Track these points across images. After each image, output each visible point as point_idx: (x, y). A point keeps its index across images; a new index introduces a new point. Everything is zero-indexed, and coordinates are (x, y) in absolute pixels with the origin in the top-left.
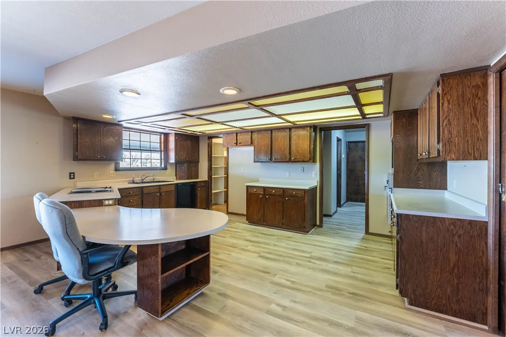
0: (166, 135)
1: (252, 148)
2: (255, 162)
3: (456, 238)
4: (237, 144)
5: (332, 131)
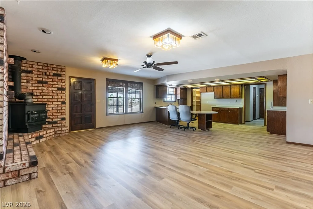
0: (176, 88)
1: (213, 93)
2: (214, 98)
3: (282, 115)
4: (206, 91)
5: (250, 86)
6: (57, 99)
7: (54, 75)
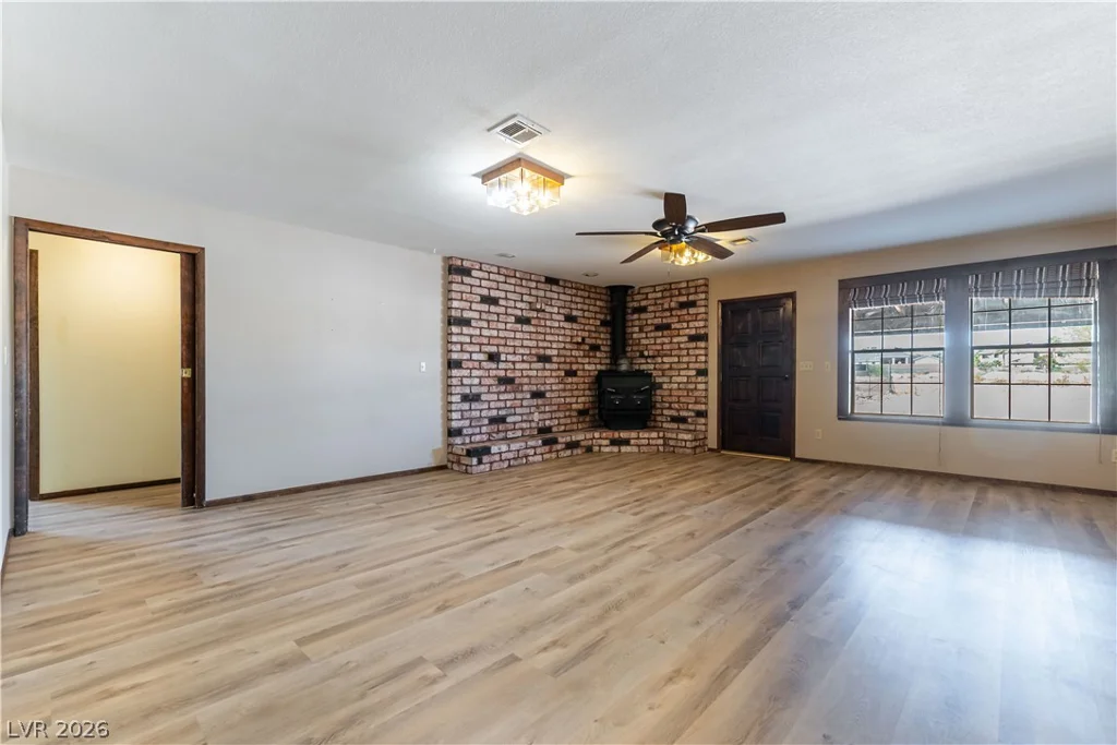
6: (688, 363)
7: (682, 305)
